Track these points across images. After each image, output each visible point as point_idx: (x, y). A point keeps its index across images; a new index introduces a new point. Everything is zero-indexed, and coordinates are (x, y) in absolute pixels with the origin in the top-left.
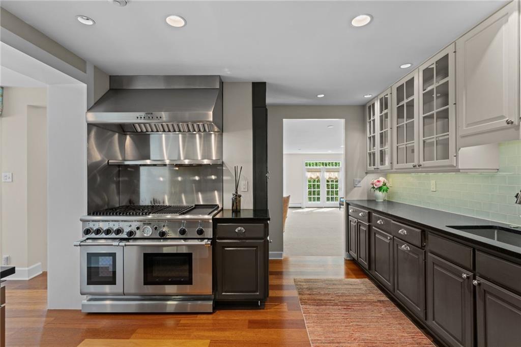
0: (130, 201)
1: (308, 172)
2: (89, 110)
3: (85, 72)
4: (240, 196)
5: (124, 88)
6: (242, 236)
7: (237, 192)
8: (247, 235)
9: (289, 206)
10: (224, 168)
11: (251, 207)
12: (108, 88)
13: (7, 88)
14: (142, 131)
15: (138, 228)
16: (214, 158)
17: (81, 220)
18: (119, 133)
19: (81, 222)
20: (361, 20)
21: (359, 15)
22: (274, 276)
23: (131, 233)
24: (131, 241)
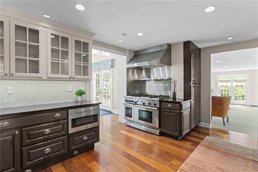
0: (140, 93)
1: (220, 82)
2: (127, 64)
3: (126, 53)
4: (176, 93)
5: (139, 54)
6: (170, 108)
7: (174, 91)
8: (172, 108)
9: (231, 103)
10: (171, 81)
11: (183, 98)
12: (134, 55)
13: (115, 59)
14: (147, 68)
15: (137, 101)
16: (167, 77)
17: (124, 97)
18: (136, 69)
19: (124, 98)
20: (210, 9)
21: (209, 7)
22: (197, 133)
23: (135, 102)
24: (136, 105)
